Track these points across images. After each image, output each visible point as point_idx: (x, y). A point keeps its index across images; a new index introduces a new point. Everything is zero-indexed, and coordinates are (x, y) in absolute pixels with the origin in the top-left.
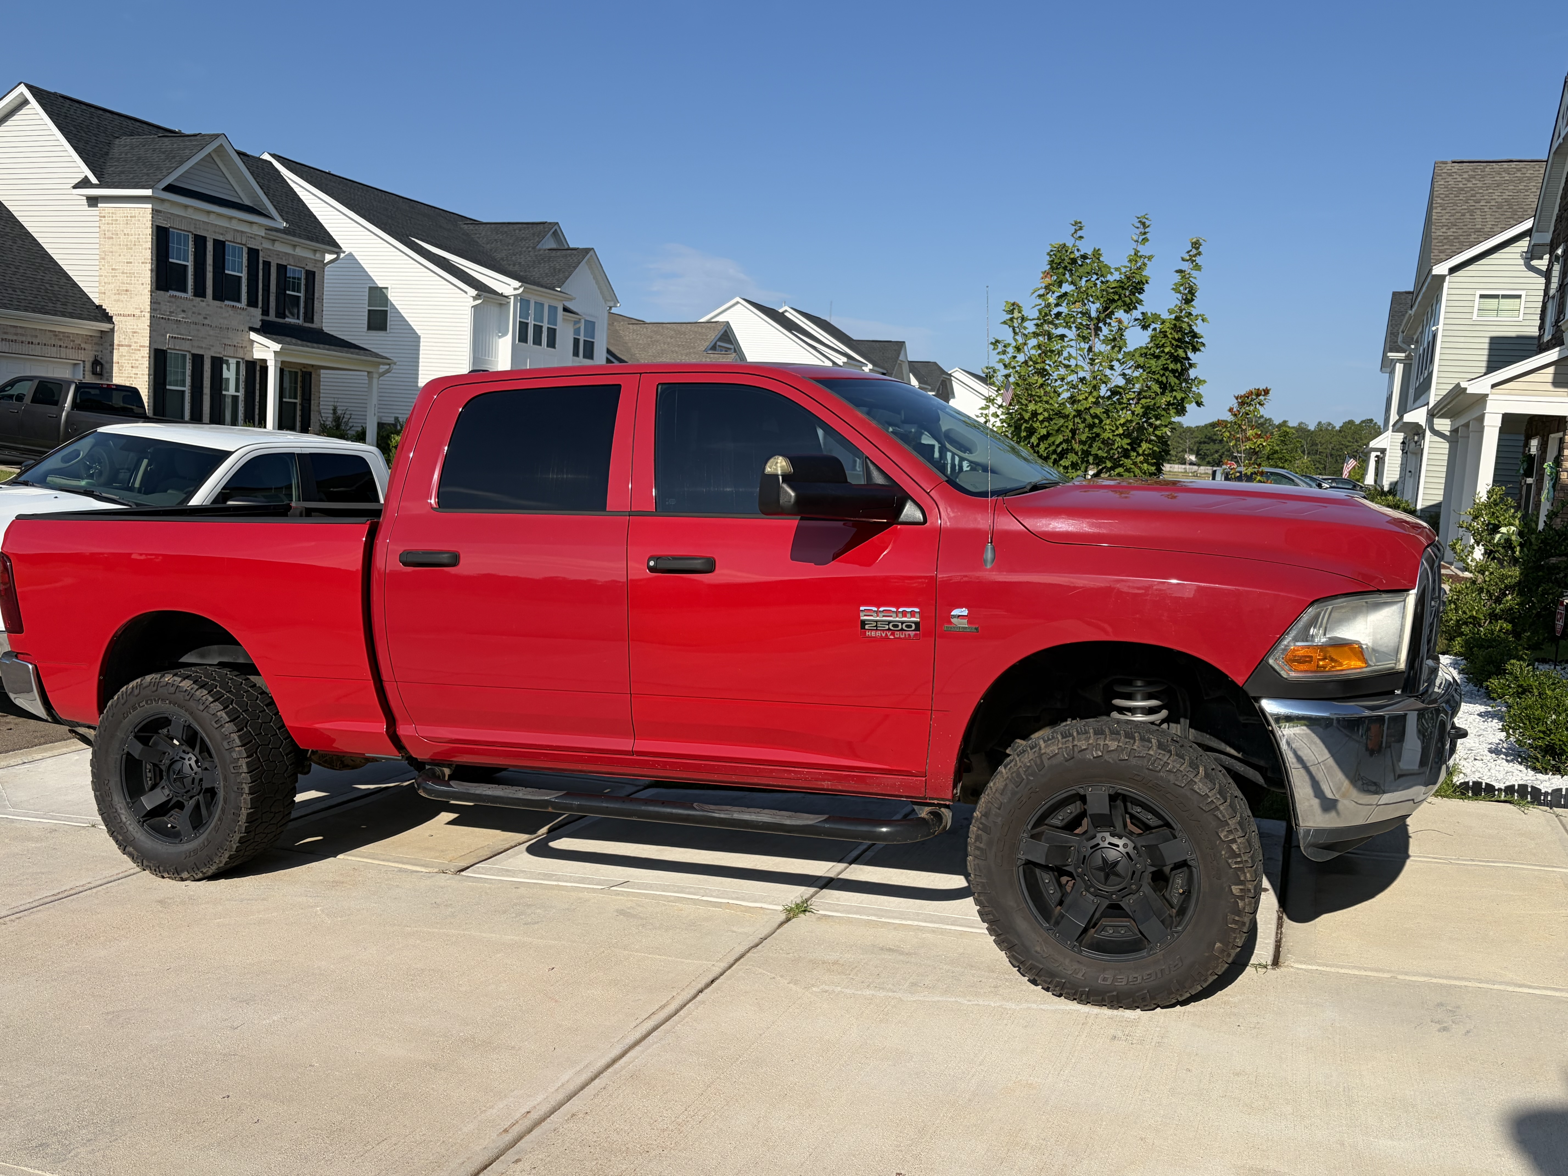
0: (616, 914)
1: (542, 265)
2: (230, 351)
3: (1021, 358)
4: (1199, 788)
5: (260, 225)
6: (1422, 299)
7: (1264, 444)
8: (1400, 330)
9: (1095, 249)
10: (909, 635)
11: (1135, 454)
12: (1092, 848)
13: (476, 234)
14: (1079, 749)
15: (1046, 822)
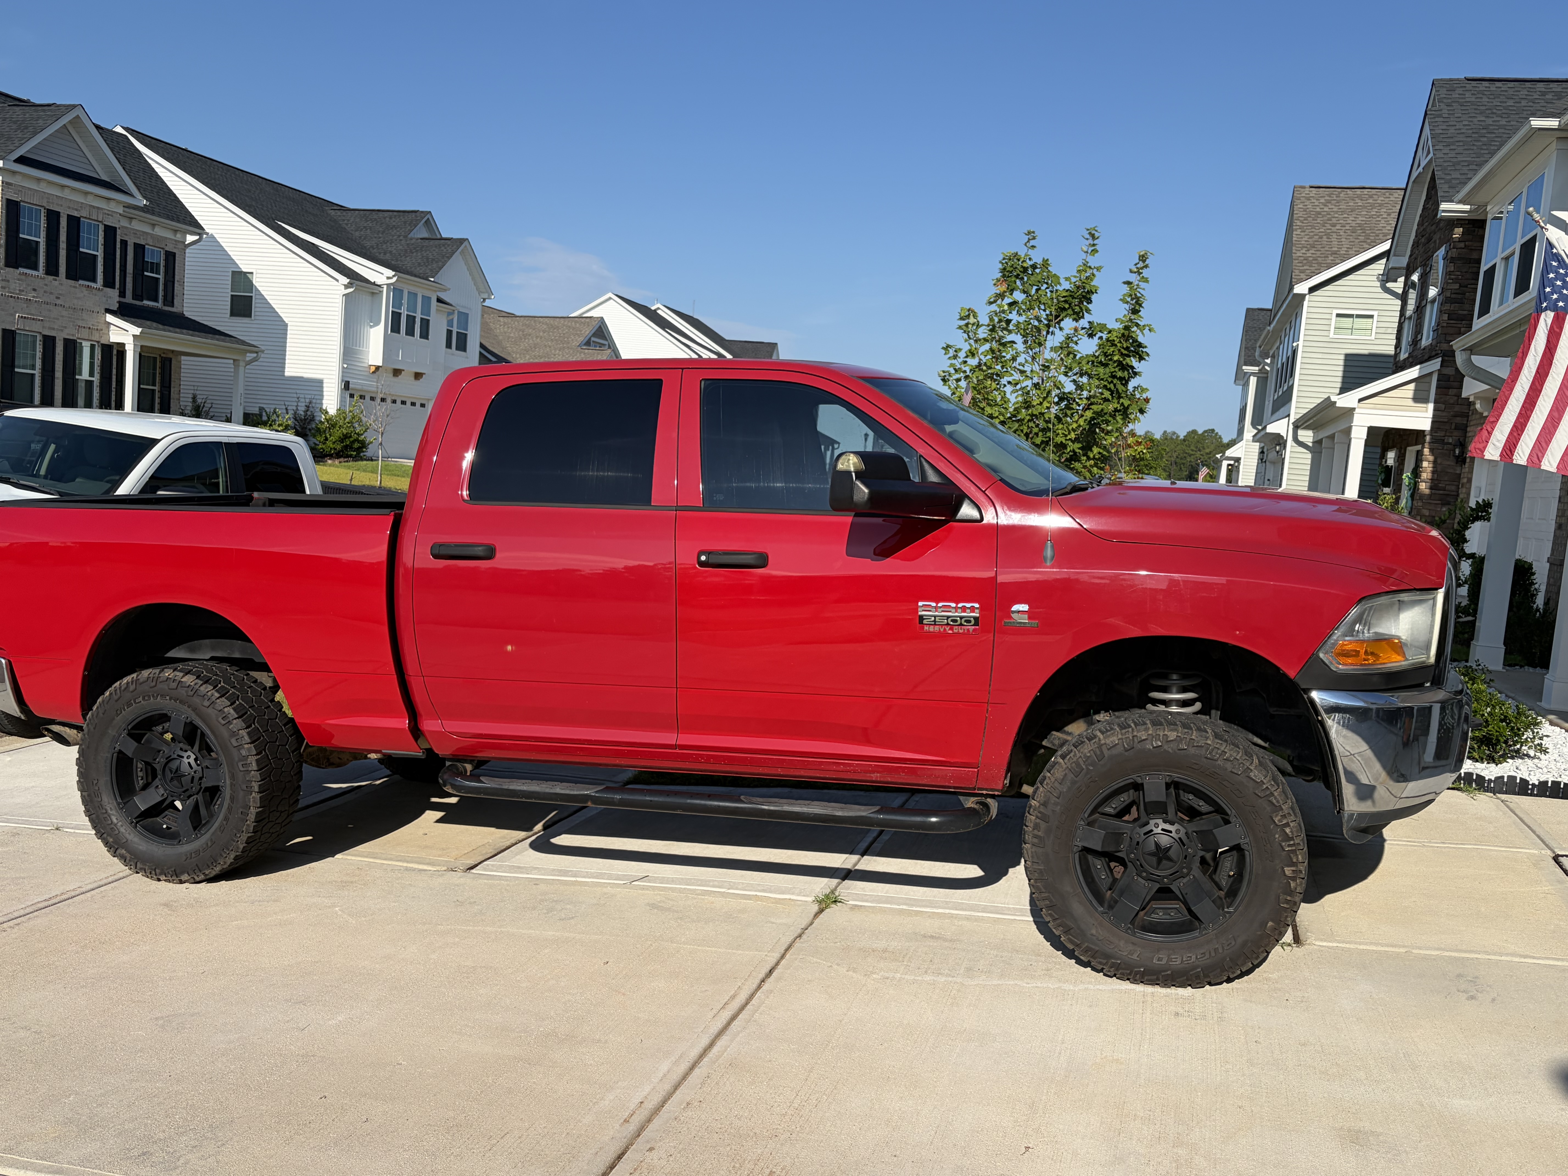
0: (648, 908)
1: (415, 254)
2: (84, 334)
3: (973, 362)
4: (1255, 776)
5: (118, 202)
6: (1281, 316)
7: (1144, 451)
8: (1258, 345)
9: (1044, 259)
10: (968, 630)
11: (1085, 458)
12: (1145, 834)
13: (344, 220)
14: (1139, 740)
15: (1099, 810)
